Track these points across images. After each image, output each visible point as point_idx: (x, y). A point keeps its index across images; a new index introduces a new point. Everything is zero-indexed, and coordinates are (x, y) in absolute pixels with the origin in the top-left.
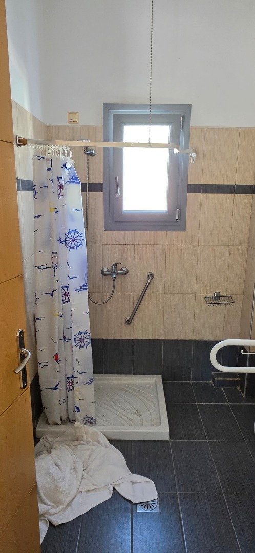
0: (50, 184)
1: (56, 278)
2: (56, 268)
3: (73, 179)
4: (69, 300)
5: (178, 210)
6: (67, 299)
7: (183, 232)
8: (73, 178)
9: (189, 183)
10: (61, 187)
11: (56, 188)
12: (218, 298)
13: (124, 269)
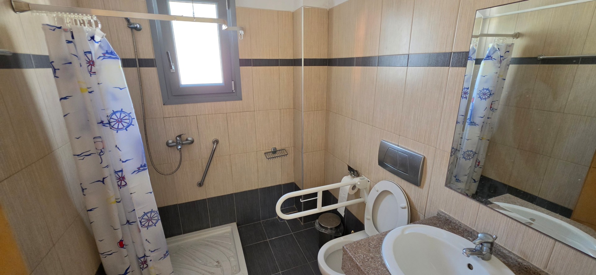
0: (75, 60)
1: (104, 164)
2: (101, 154)
3: (109, 54)
4: (126, 184)
5: (233, 82)
6: (123, 183)
7: (240, 101)
8: (107, 53)
9: (240, 58)
10: (91, 63)
11: (85, 65)
12: (275, 152)
13: (190, 139)
